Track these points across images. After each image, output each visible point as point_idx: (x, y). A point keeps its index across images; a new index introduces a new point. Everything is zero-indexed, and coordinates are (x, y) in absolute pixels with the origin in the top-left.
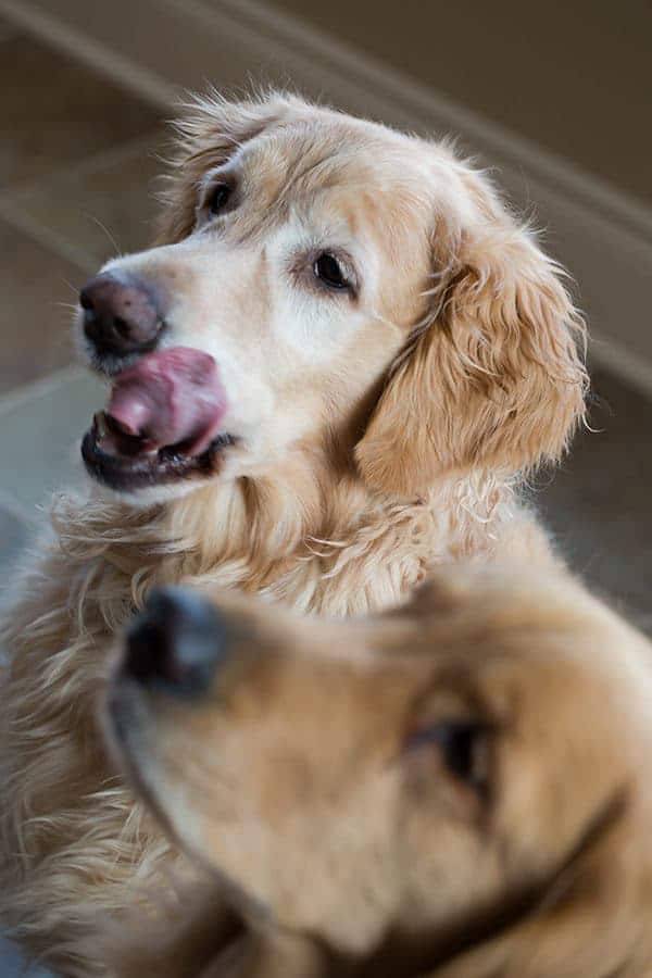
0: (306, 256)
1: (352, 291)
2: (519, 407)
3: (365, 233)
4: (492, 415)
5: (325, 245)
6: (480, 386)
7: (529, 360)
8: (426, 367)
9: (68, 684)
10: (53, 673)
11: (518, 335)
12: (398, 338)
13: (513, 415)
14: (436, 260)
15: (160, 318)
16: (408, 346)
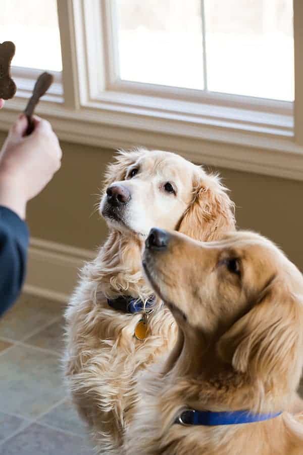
0: (162, 184)
1: (175, 193)
2: (218, 226)
3: (178, 177)
4: (210, 229)
5: (167, 180)
6: (207, 219)
7: (219, 212)
8: (193, 214)
9: (94, 321)
10: (89, 319)
11: (216, 206)
12: (185, 207)
13: (216, 228)
14: (194, 185)
15: (130, 196)
16: (188, 208)
